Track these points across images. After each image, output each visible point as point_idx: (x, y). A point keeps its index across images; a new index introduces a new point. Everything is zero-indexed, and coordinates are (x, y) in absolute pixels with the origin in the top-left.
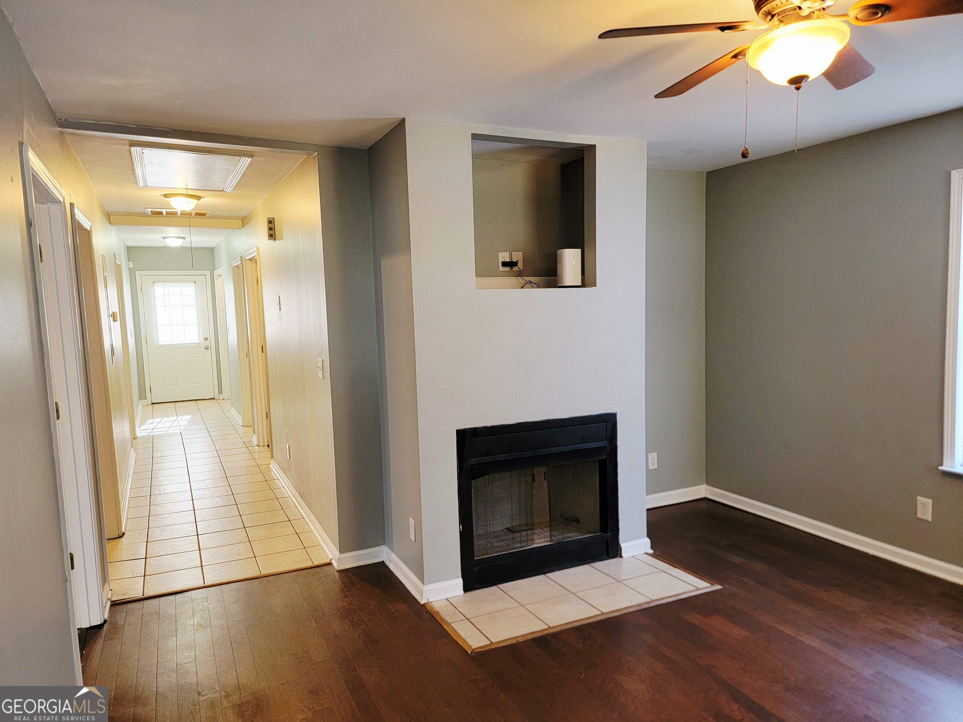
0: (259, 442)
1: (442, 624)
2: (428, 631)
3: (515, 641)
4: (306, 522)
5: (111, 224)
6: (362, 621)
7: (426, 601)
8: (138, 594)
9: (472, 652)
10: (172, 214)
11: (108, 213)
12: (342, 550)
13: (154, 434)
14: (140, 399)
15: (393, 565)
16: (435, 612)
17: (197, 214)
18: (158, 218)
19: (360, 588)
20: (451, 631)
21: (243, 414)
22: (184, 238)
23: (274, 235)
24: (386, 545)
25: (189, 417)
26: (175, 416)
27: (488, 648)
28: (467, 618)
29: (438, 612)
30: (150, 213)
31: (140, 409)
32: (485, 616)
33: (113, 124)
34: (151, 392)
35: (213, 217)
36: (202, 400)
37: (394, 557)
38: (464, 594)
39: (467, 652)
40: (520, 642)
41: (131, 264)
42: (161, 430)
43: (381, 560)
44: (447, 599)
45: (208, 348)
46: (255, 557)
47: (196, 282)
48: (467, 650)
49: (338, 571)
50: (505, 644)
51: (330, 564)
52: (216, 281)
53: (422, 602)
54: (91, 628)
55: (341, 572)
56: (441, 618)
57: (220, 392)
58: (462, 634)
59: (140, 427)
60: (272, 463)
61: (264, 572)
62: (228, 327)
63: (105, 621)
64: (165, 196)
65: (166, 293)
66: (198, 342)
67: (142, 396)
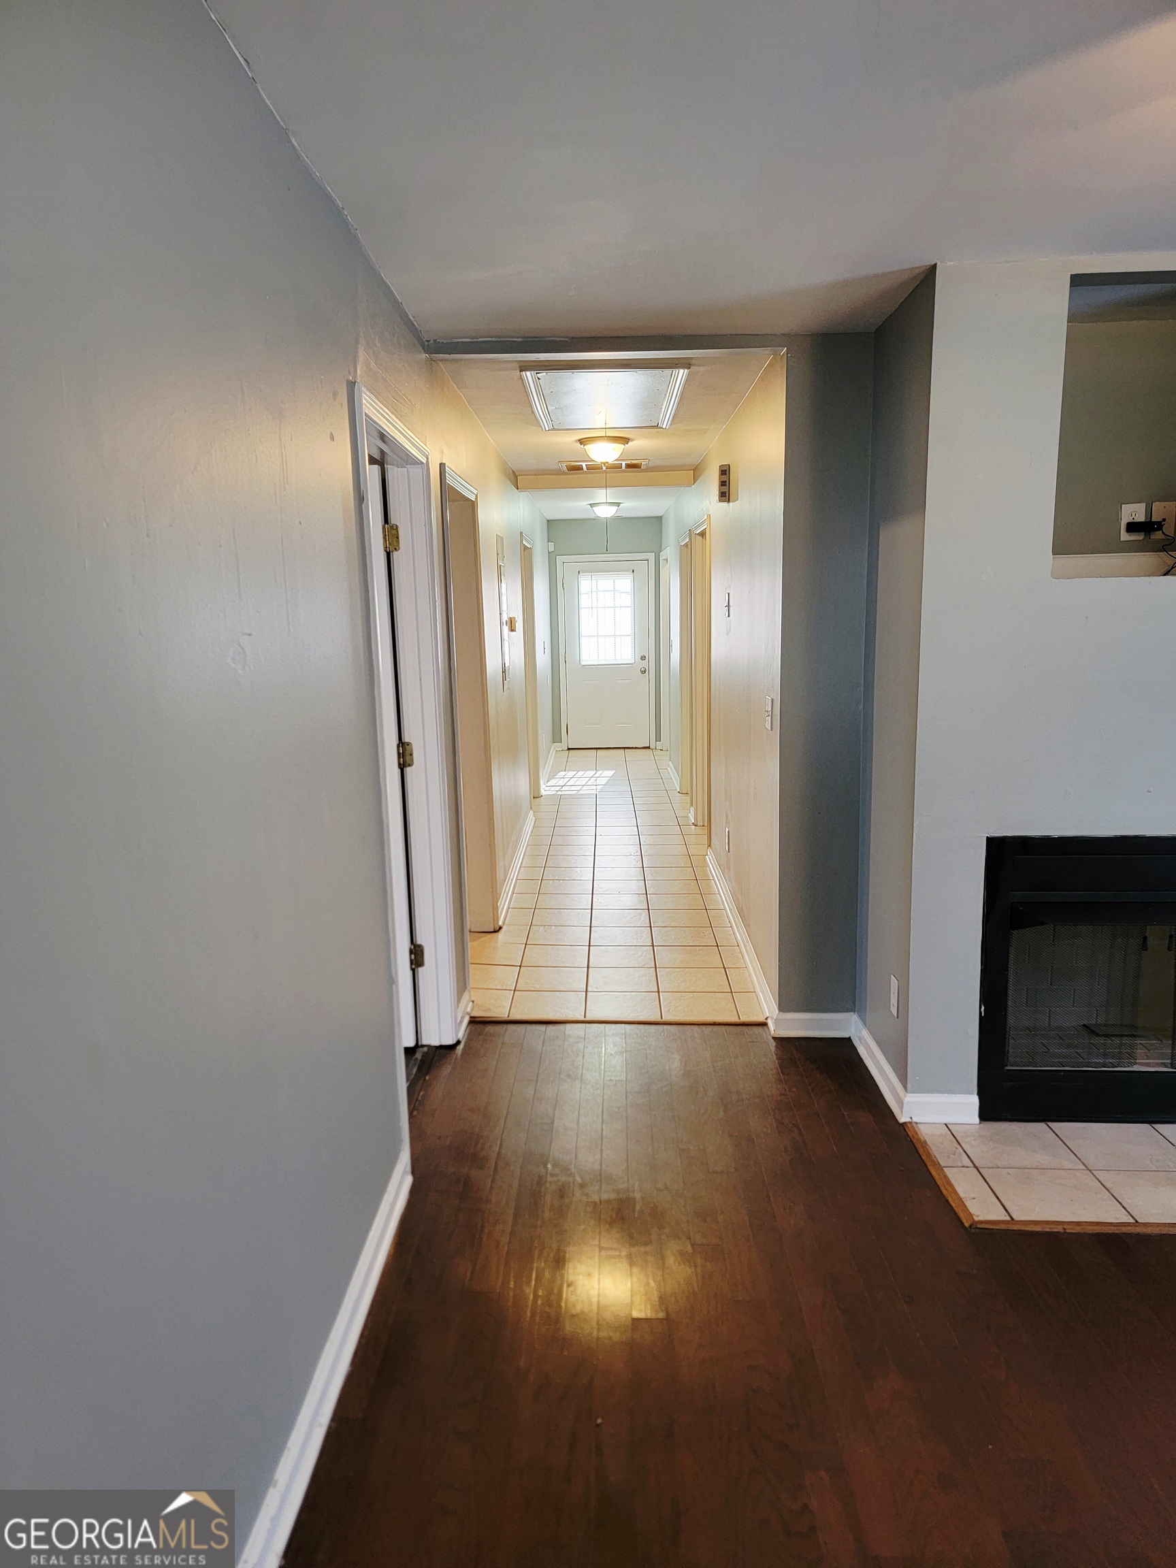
0: (696, 819)
1: (928, 1164)
2: (901, 1171)
3: (1059, 1229)
4: (741, 952)
5: (518, 489)
6: (795, 1125)
7: (909, 1120)
8: (503, 1014)
9: (970, 1226)
10: (593, 468)
11: (514, 472)
12: (784, 1006)
13: (564, 793)
14: (554, 742)
15: (864, 1047)
16: (919, 1140)
17: (628, 466)
18: (576, 476)
19: (804, 1074)
20: (941, 1179)
21: (682, 774)
22: (618, 504)
23: (727, 494)
24: (856, 1013)
25: (610, 773)
26: (592, 770)
27: (1003, 1227)
28: (975, 1166)
29: (925, 1142)
30: (565, 469)
31: (550, 756)
32: (1010, 1171)
33: (494, 339)
34: (567, 732)
35: (650, 469)
36: (632, 748)
37: (865, 1034)
38: (980, 1123)
39: (962, 1223)
40: (1068, 1233)
41: (551, 546)
42: (573, 788)
43: (847, 1036)
44: (946, 1125)
45: (645, 672)
46: (658, 992)
47: (634, 571)
48: (964, 1221)
49: (774, 1038)
50: (1038, 1229)
51: (764, 1025)
52: (663, 568)
53: (902, 1119)
54: (442, 1047)
55: (780, 1041)
56: (929, 1154)
57: (658, 738)
58: (960, 1190)
59: (548, 781)
60: (709, 853)
61: (666, 1018)
62: (672, 640)
63: (458, 1042)
64: (581, 442)
65: (594, 589)
66: (632, 662)
67: (556, 738)
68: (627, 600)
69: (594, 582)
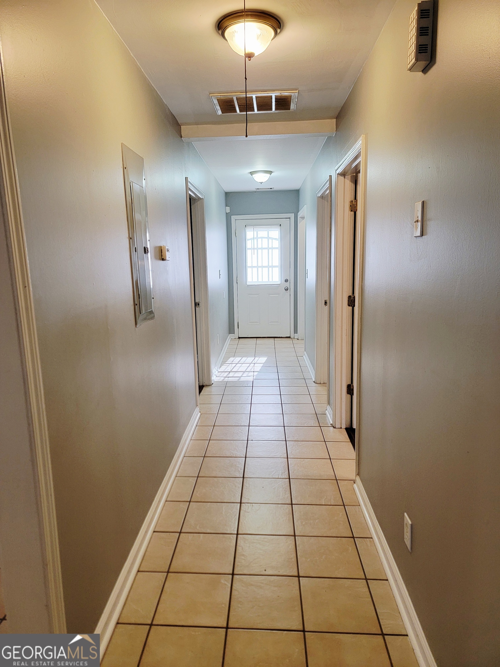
13: (229, 379)
14: (230, 333)
25: (263, 360)
26: (251, 356)
34: (238, 328)
36: (279, 337)
41: (228, 209)
42: (236, 374)
45: (287, 289)
47: (281, 225)
52: (299, 223)
57: (296, 331)
59: (220, 367)
62: (307, 269)
65: (255, 236)
66: (279, 283)
67: (231, 330)
68: (276, 244)
69: (255, 233)
